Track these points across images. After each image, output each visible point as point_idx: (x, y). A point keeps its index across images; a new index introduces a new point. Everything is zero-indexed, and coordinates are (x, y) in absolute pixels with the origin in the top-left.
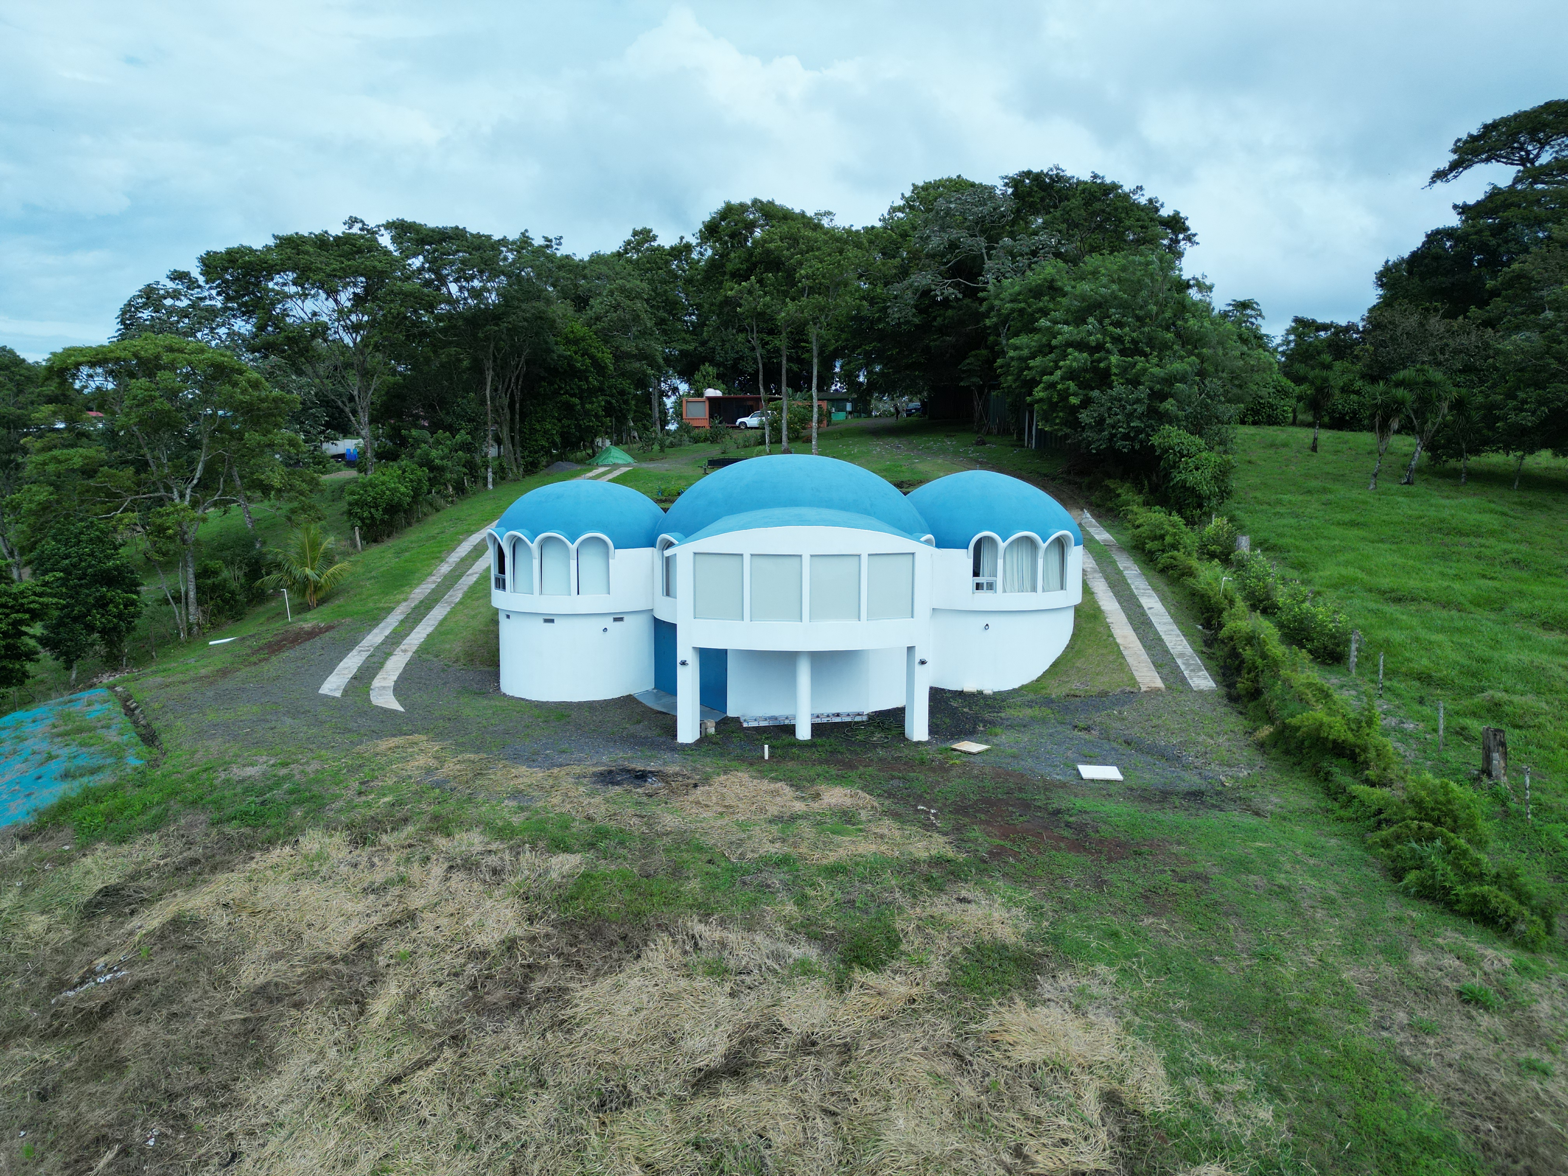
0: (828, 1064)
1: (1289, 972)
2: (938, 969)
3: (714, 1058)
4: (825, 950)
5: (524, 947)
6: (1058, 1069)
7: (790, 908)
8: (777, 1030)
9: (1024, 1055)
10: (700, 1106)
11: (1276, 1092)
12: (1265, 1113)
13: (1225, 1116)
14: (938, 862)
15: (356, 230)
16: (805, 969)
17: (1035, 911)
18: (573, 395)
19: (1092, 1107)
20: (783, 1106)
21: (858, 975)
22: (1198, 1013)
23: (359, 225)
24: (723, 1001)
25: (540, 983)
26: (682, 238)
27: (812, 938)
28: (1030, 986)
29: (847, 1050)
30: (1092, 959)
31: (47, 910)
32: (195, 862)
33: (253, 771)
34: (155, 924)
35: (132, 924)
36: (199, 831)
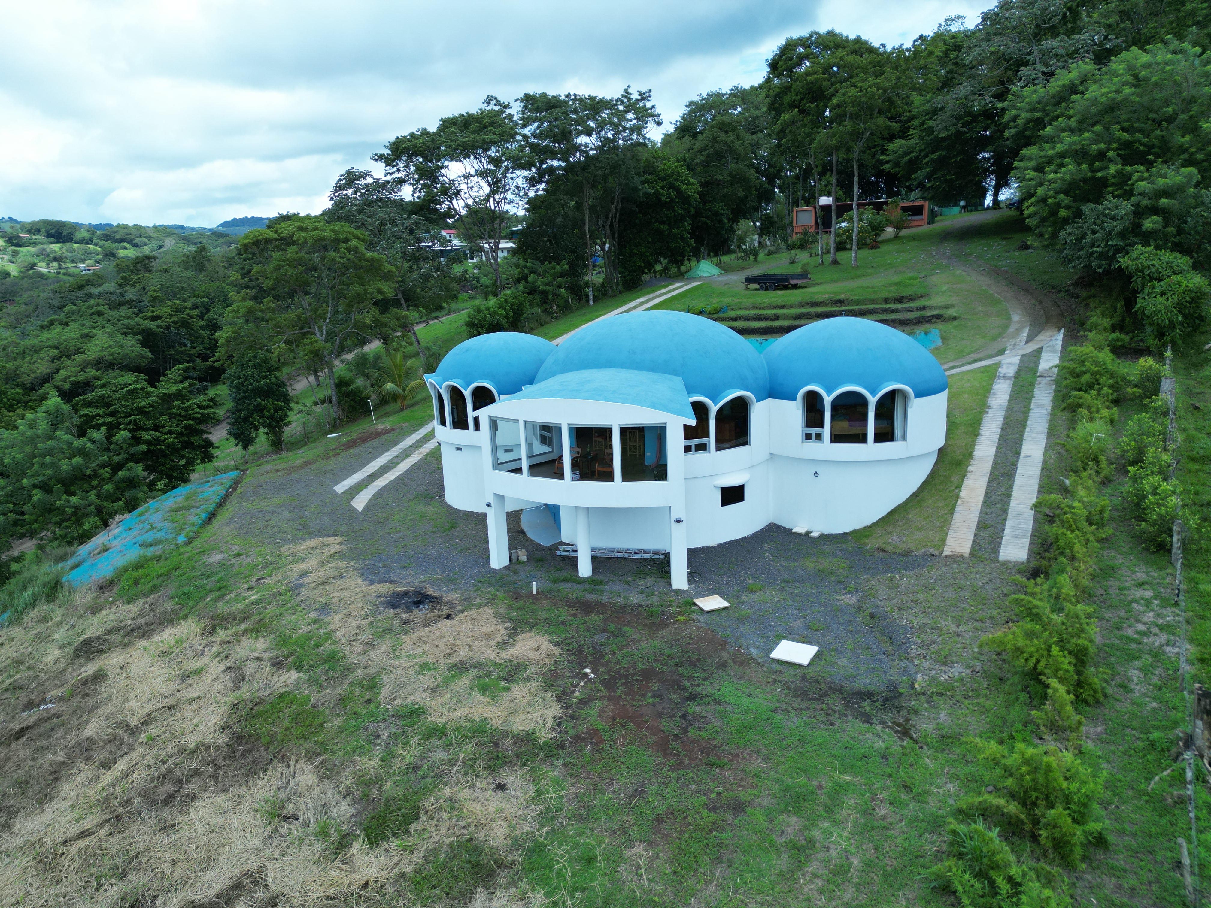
3: (209, 895)
4: (360, 812)
5: (201, 752)
15: (492, 107)
18: (663, 223)
21: (357, 846)
23: (494, 102)
25: (192, 785)
31: (63, 647)
32: (141, 627)
33: (219, 558)
34: (91, 671)
35: (86, 668)
36: (162, 601)
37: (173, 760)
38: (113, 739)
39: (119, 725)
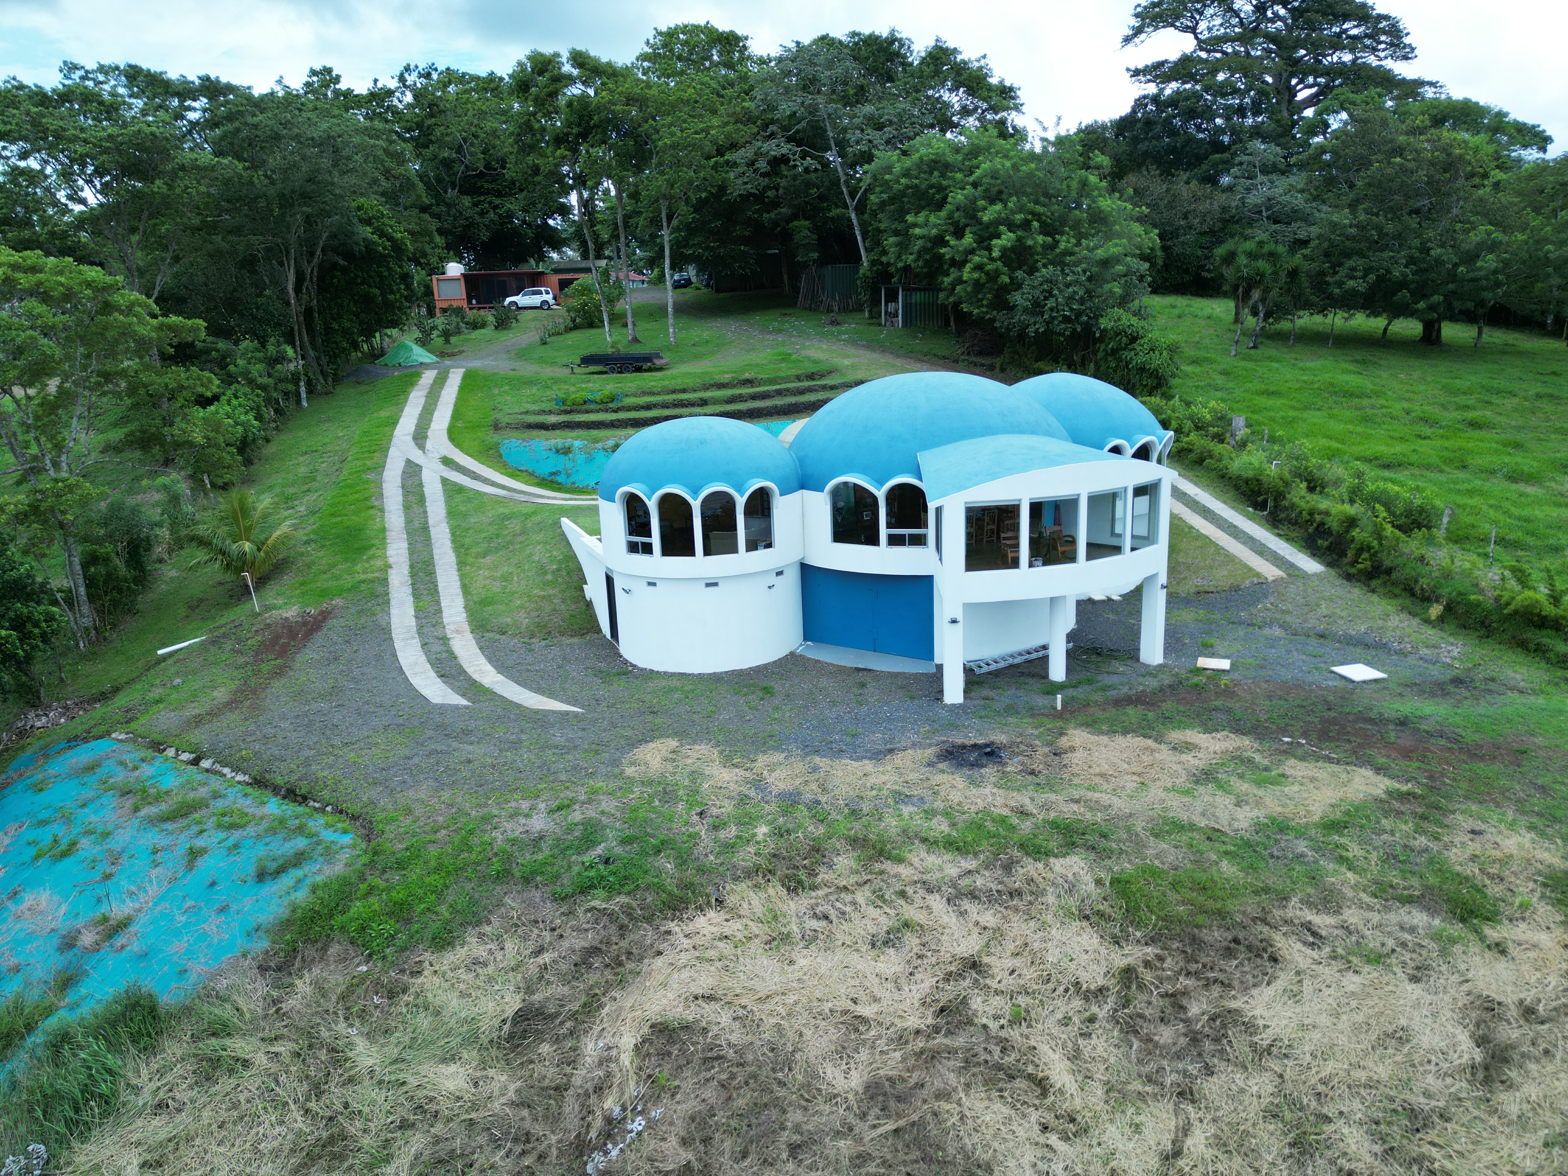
4: (1434, 912)
7: (1351, 876)
21: (1492, 932)
24: (1410, 987)
26: (376, 81)
27: (1407, 900)
31: (450, 1058)
32: (593, 951)
33: (538, 823)
34: (628, 1040)
35: (591, 1048)
36: (549, 911)
37: (1102, 1011)
38: (930, 1057)
39: (901, 1040)
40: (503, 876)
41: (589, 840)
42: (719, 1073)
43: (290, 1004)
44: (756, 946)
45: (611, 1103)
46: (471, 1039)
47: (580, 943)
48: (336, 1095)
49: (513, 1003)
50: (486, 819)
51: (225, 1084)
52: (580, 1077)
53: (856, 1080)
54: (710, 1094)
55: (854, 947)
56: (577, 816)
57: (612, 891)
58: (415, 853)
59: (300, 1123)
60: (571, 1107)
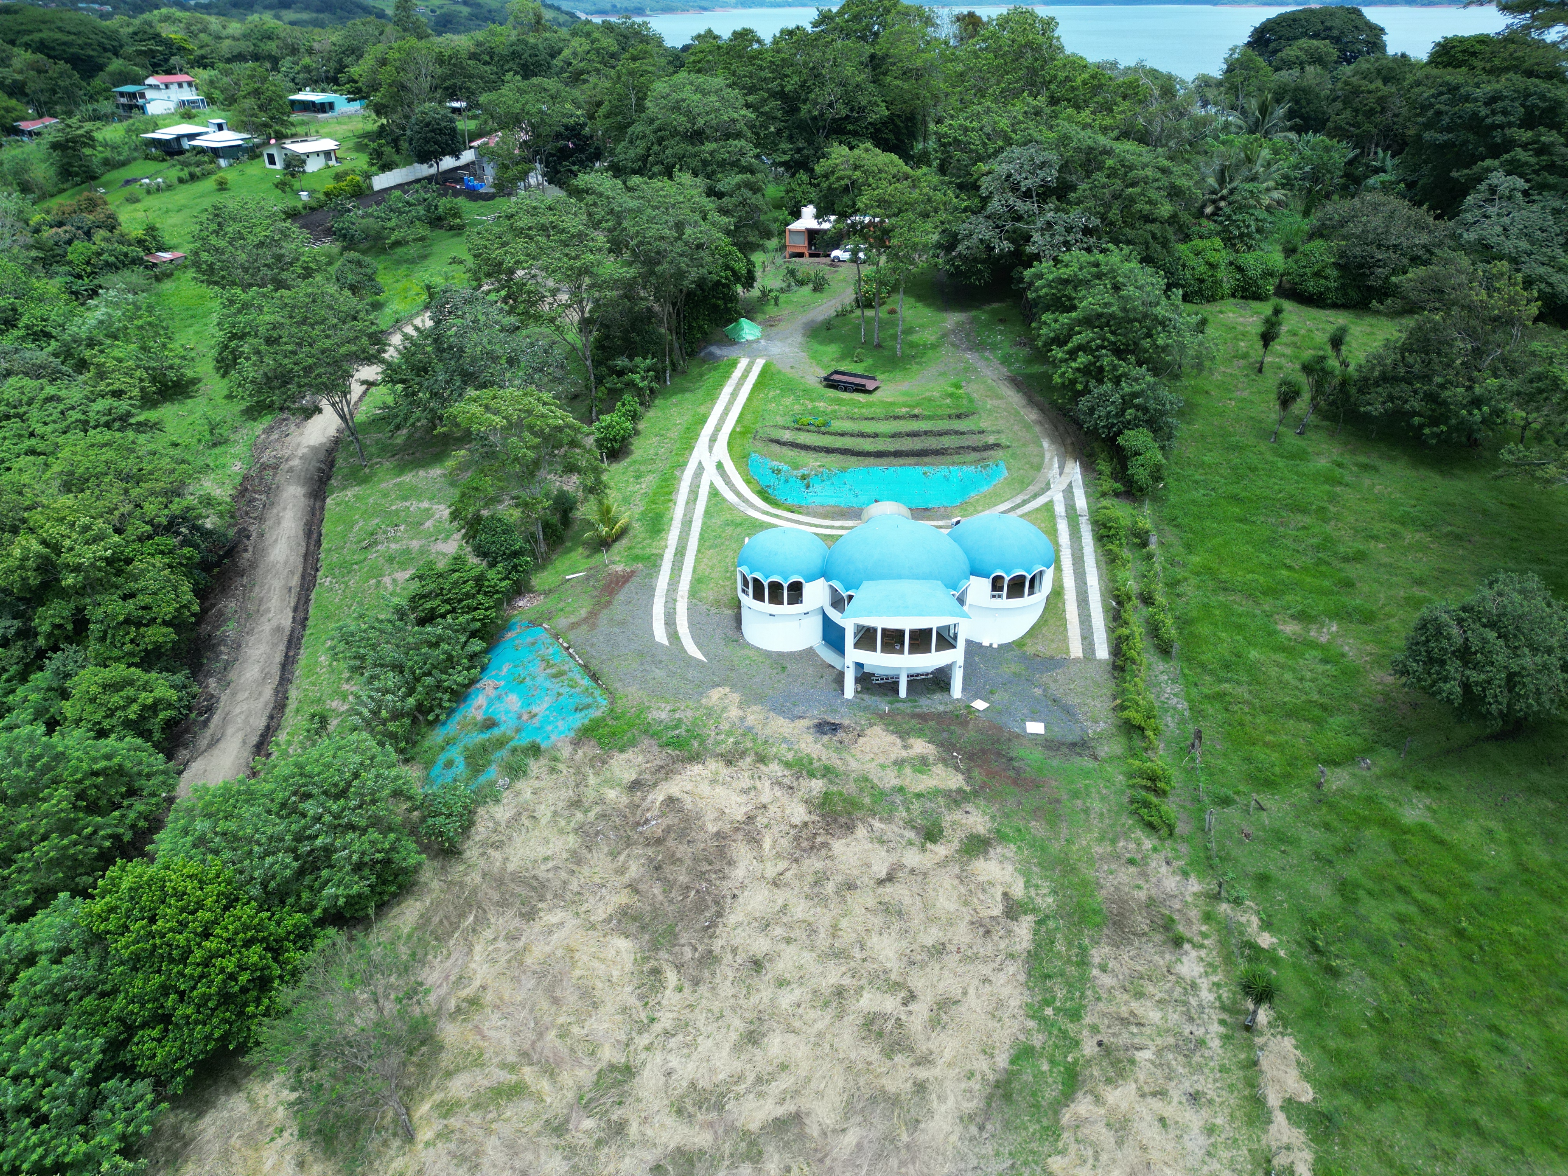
0: (919, 879)
1: (1074, 848)
2: (956, 845)
3: (883, 875)
4: (918, 834)
5: (811, 825)
6: (990, 883)
7: (905, 814)
8: (902, 866)
9: (981, 879)
10: (880, 890)
11: (1056, 893)
12: (1050, 900)
13: (1039, 900)
14: (960, 791)
16: (910, 843)
17: (993, 818)
19: (999, 897)
20: (906, 892)
21: (929, 845)
22: (1039, 864)
24: (884, 853)
25: (819, 839)
27: (913, 827)
28: (986, 852)
29: (925, 874)
30: (1009, 841)
31: (612, 788)
32: (662, 767)
33: (663, 715)
34: (661, 798)
35: (650, 797)
36: (655, 749)
37: (792, 832)
38: (737, 829)
39: (732, 822)
40: (645, 732)
41: (677, 727)
42: (680, 815)
43: (576, 758)
44: (706, 781)
45: (648, 815)
46: (619, 785)
47: (659, 762)
48: (582, 789)
49: (634, 777)
50: (649, 708)
51: (555, 776)
52: (645, 805)
53: (715, 830)
54: (676, 821)
55: (735, 790)
56: (677, 716)
57: (675, 749)
58: (624, 714)
59: (571, 793)
60: (639, 812)
